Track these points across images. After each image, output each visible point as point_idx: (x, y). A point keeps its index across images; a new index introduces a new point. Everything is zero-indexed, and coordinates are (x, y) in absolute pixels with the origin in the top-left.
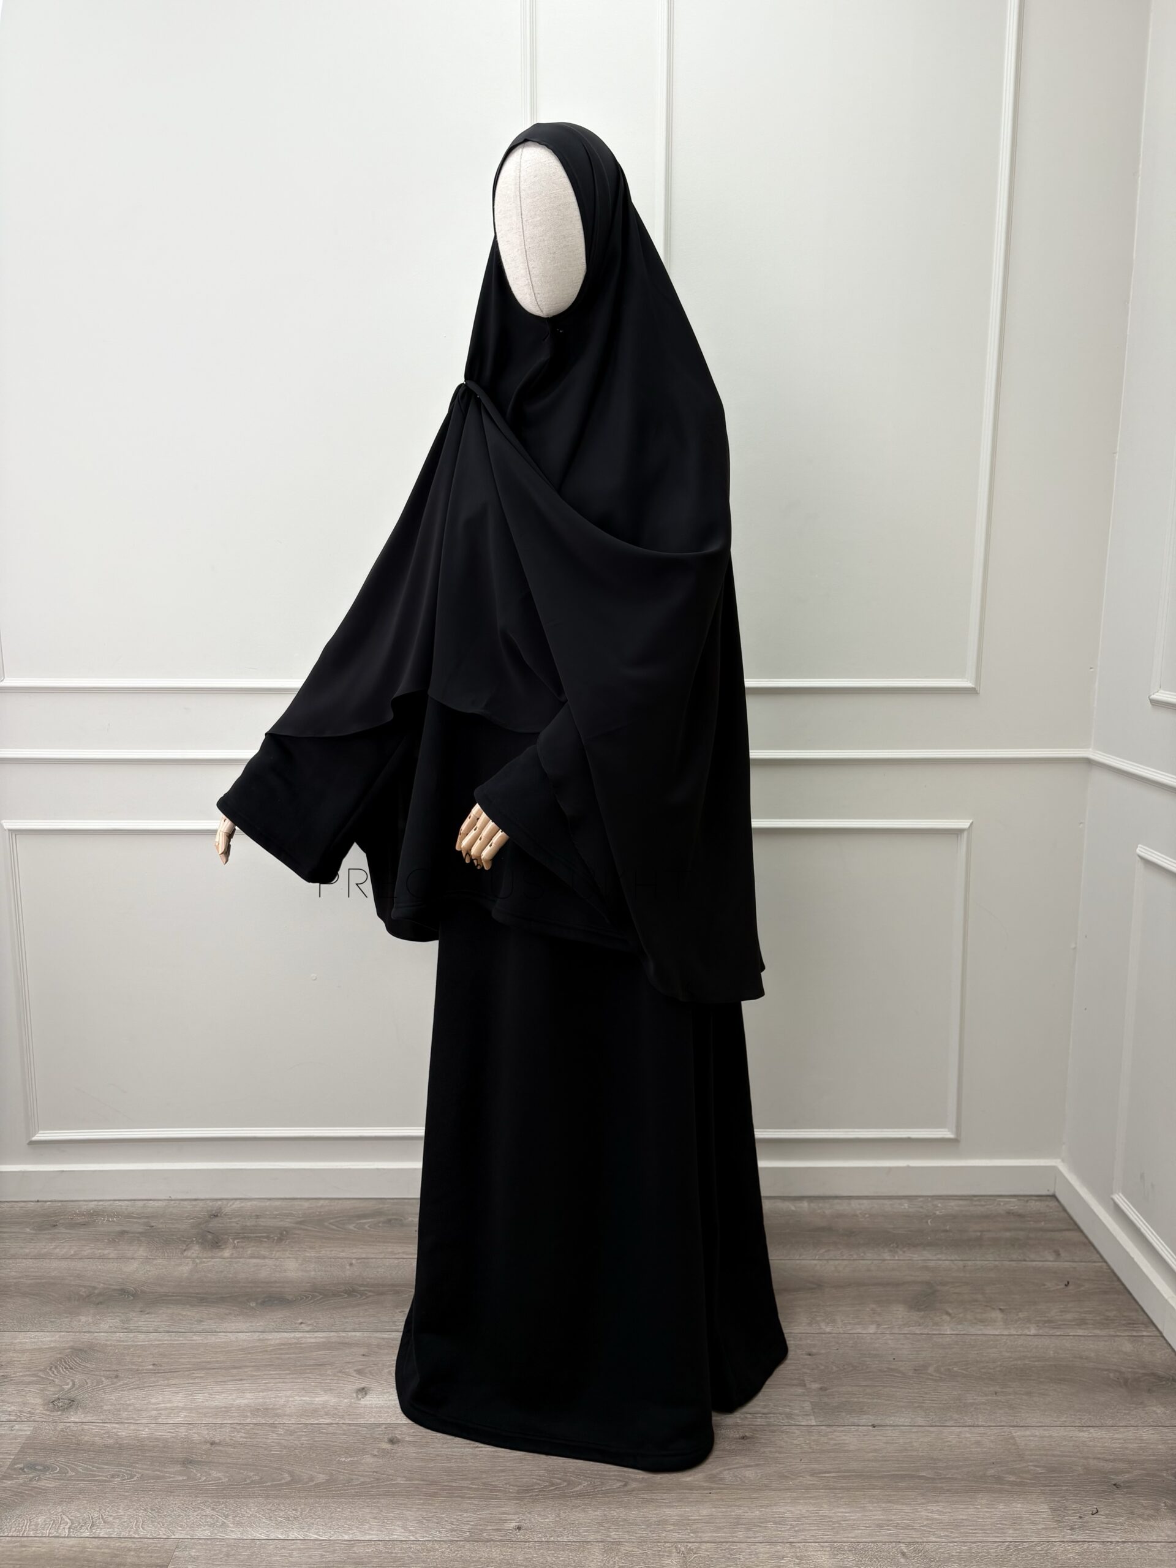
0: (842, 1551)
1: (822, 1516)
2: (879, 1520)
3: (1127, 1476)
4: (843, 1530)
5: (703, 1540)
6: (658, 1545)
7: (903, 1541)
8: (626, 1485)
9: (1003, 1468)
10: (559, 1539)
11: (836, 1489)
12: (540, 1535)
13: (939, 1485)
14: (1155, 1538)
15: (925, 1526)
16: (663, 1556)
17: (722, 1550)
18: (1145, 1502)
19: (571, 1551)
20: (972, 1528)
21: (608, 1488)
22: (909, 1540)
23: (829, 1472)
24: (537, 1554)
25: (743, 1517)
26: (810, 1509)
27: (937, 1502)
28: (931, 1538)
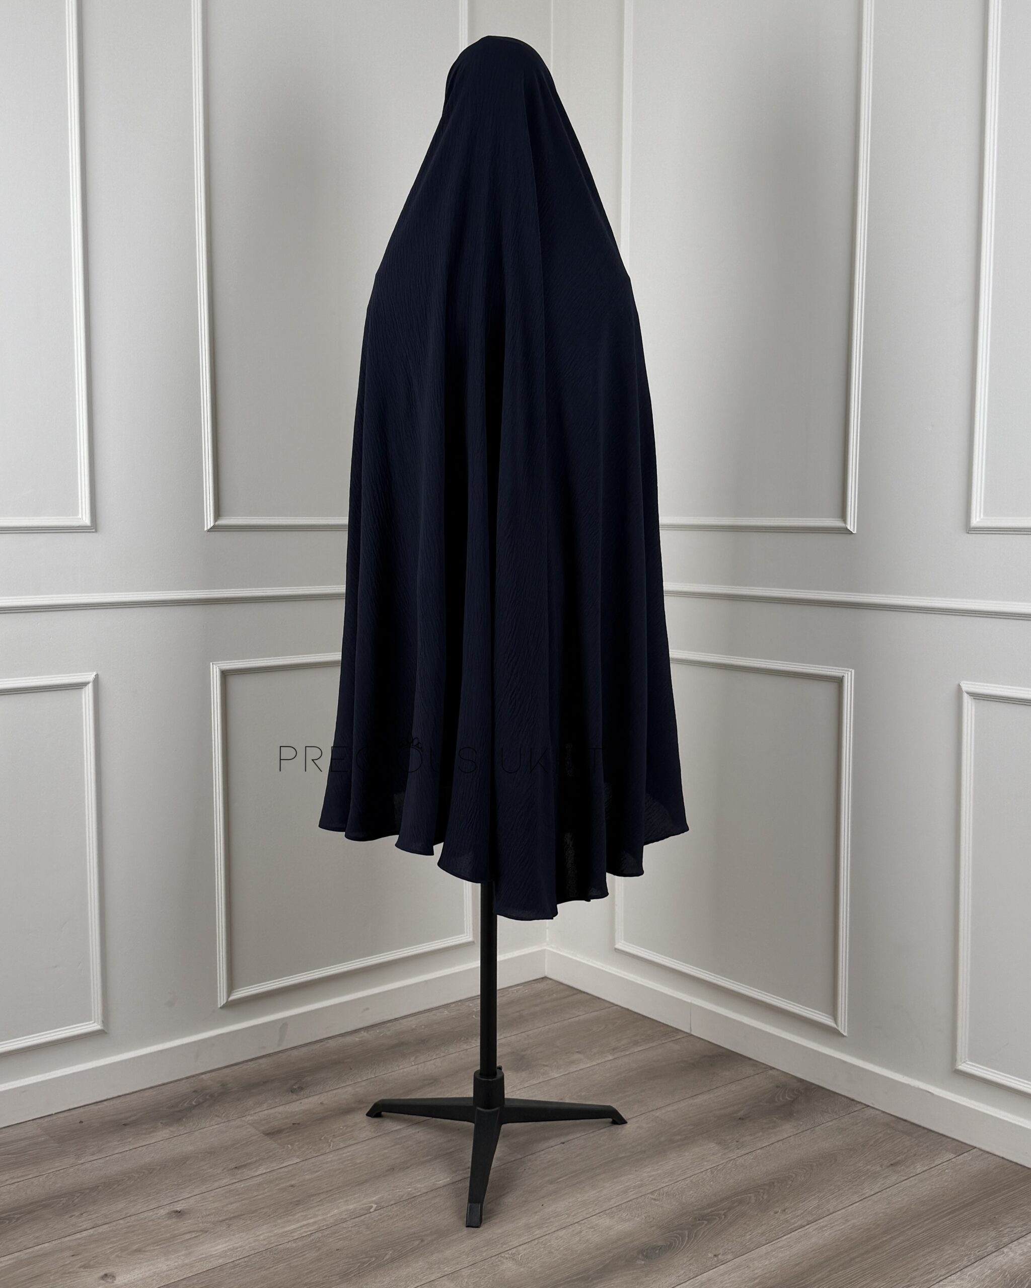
3: (743, 1112)
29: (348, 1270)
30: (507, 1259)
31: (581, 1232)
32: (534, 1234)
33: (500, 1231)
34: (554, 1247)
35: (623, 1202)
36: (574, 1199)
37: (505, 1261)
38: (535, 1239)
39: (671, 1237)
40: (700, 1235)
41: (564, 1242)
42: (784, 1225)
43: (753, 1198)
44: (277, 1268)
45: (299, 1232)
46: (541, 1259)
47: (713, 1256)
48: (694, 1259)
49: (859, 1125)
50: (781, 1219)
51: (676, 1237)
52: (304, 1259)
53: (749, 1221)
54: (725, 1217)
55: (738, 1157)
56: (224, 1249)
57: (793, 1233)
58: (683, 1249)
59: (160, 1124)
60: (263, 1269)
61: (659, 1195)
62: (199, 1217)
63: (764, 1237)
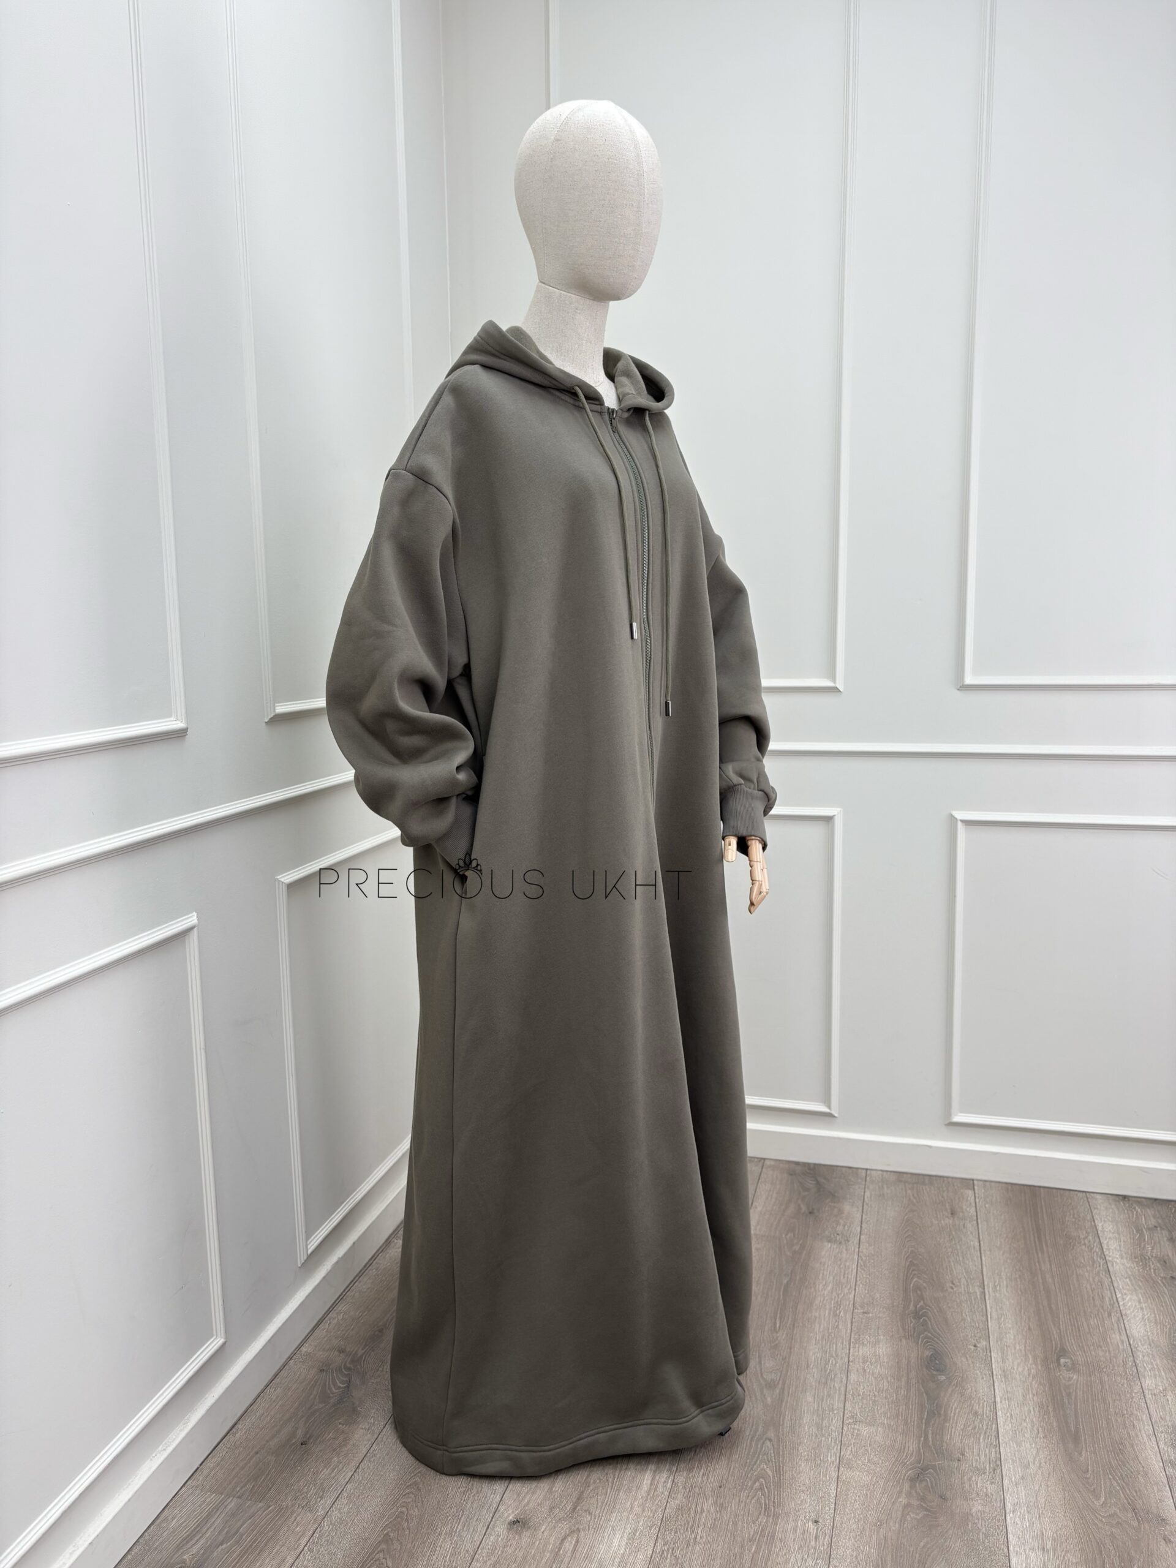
0: (859, 1339)
1: (823, 1338)
2: (829, 1313)
3: (802, 1206)
4: (838, 1332)
5: (842, 1407)
6: (846, 1435)
7: (852, 1309)
8: (770, 1440)
9: (786, 1247)
10: (833, 1496)
11: (794, 1325)
12: (827, 1508)
13: (798, 1278)
14: (859, 1216)
15: (838, 1297)
16: (857, 1433)
17: (854, 1399)
18: (827, 1209)
19: (848, 1490)
20: (842, 1277)
21: (772, 1452)
22: (851, 1306)
23: (775, 1324)
24: (851, 1513)
25: (818, 1379)
26: (814, 1342)
27: (814, 1283)
28: (850, 1296)
29: (761, 1505)
30: (855, 1424)
31: (865, 1370)
32: (837, 1388)
33: (810, 1399)
34: (870, 1395)
35: (849, 1325)
36: (814, 1340)
37: (857, 1427)
38: (845, 1395)
39: (925, 1344)
40: (940, 1333)
41: (868, 1386)
42: (973, 1298)
43: (921, 1281)
44: (702, 1537)
45: (660, 1486)
46: (878, 1413)
47: (975, 1348)
48: (968, 1356)
49: (885, 1186)
50: (963, 1292)
51: (930, 1342)
52: (708, 1512)
53: (948, 1303)
54: (929, 1306)
55: (859, 1248)
56: (624, 1543)
57: (988, 1302)
58: (949, 1351)
59: (341, 1426)
60: (691, 1544)
61: (862, 1307)
62: (546, 1518)
63: (977, 1313)
